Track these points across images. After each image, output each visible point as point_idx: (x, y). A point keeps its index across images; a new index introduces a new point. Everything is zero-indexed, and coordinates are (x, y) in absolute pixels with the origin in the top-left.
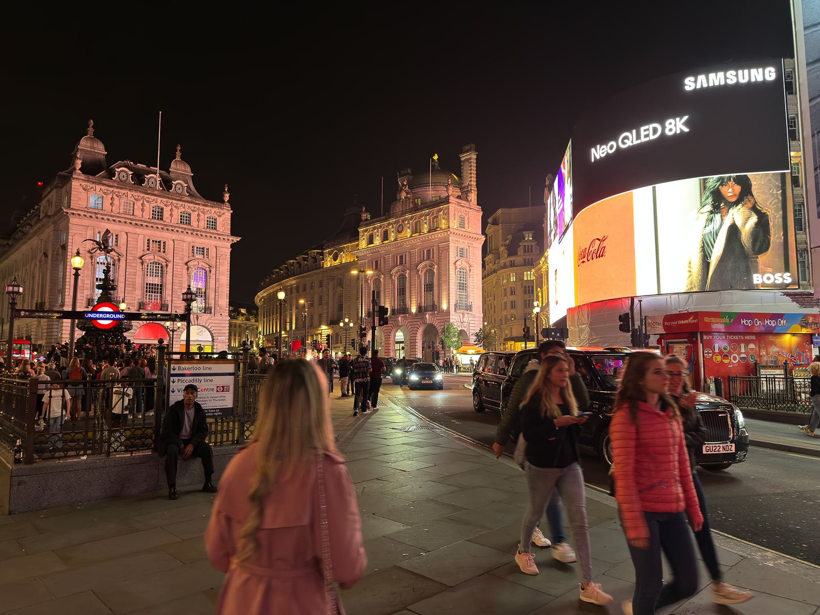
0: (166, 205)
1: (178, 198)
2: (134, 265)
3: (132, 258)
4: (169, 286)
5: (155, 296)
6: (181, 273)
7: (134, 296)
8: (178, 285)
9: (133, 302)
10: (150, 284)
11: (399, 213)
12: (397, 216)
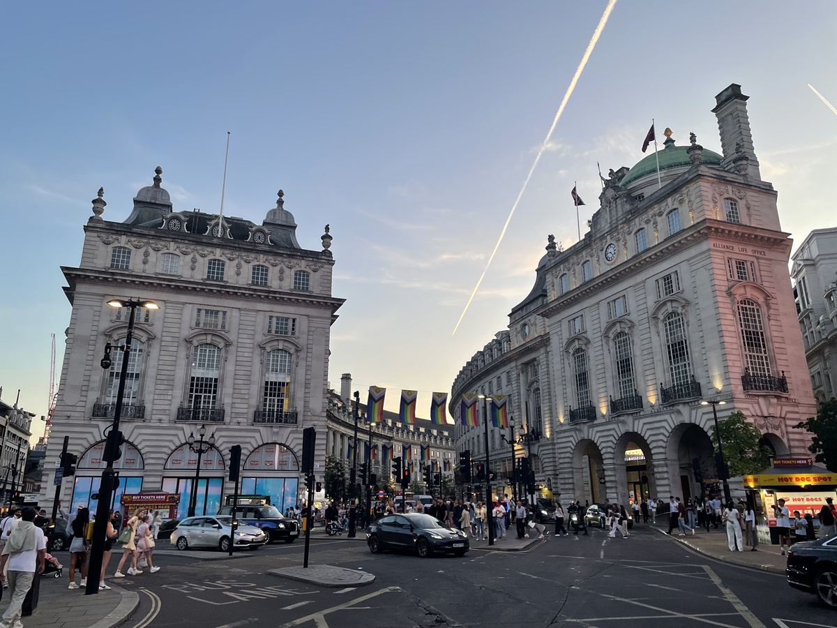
0: (230, 260)
1: (250, 247)
2: (171, 349)
3: (170, 339)
4: (229, 381)
5: (205, 397)
6: (249, 359)
7: (169, 398)
8: (245, 377)
9: (167, 407)
10: (198, 378)
11: (606, 227)
12: (603, 233)
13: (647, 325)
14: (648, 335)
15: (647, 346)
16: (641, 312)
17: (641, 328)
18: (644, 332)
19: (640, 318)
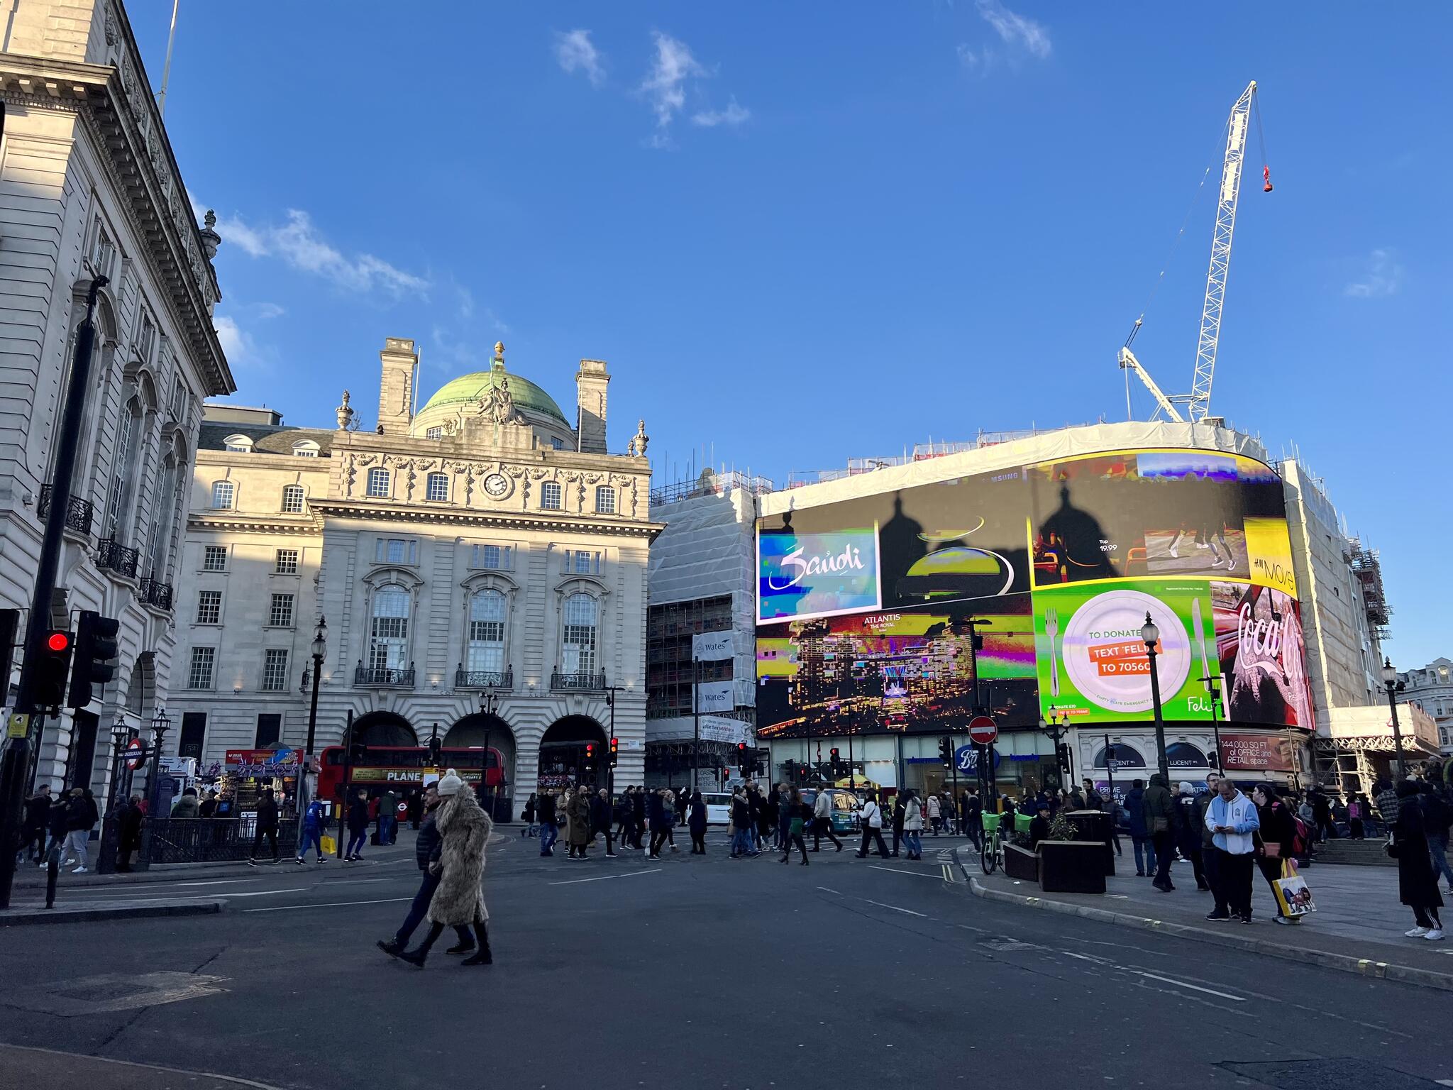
11: (492, 449)
12: (487, 454)
13: (543, 595)
14: (542, 607)
15: (537, 619)
16: (535, 577)
17: (530, 595)
18: (536, 601)
19: (531, 583)
